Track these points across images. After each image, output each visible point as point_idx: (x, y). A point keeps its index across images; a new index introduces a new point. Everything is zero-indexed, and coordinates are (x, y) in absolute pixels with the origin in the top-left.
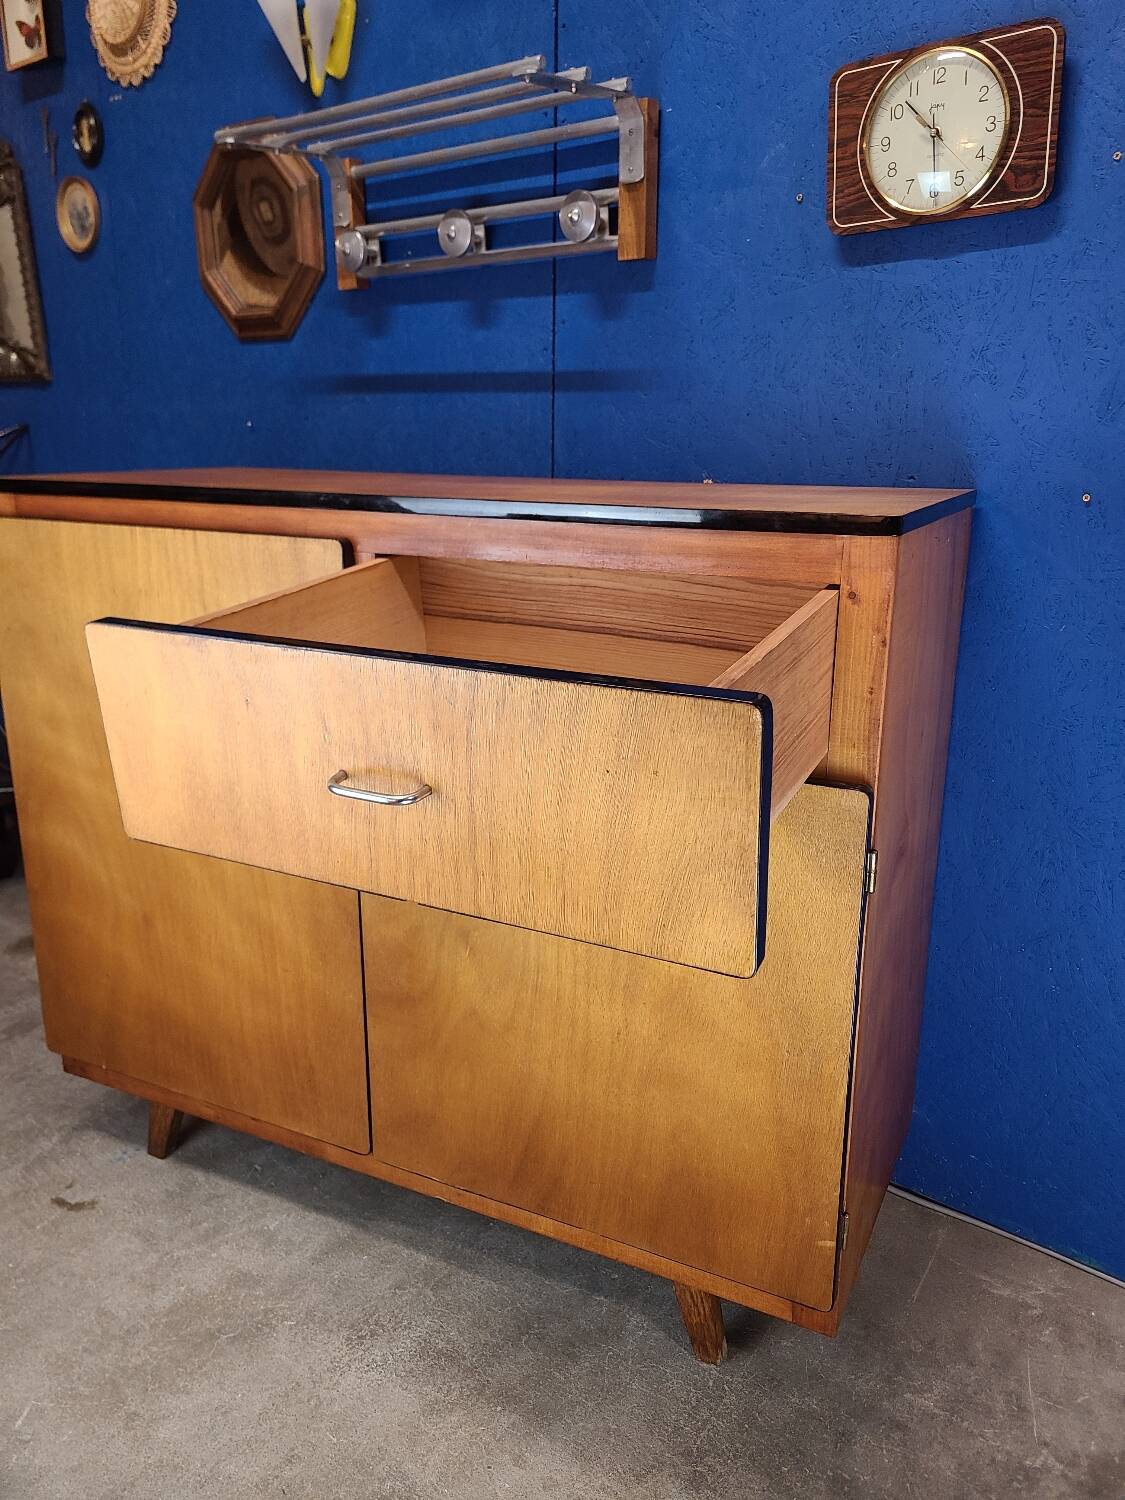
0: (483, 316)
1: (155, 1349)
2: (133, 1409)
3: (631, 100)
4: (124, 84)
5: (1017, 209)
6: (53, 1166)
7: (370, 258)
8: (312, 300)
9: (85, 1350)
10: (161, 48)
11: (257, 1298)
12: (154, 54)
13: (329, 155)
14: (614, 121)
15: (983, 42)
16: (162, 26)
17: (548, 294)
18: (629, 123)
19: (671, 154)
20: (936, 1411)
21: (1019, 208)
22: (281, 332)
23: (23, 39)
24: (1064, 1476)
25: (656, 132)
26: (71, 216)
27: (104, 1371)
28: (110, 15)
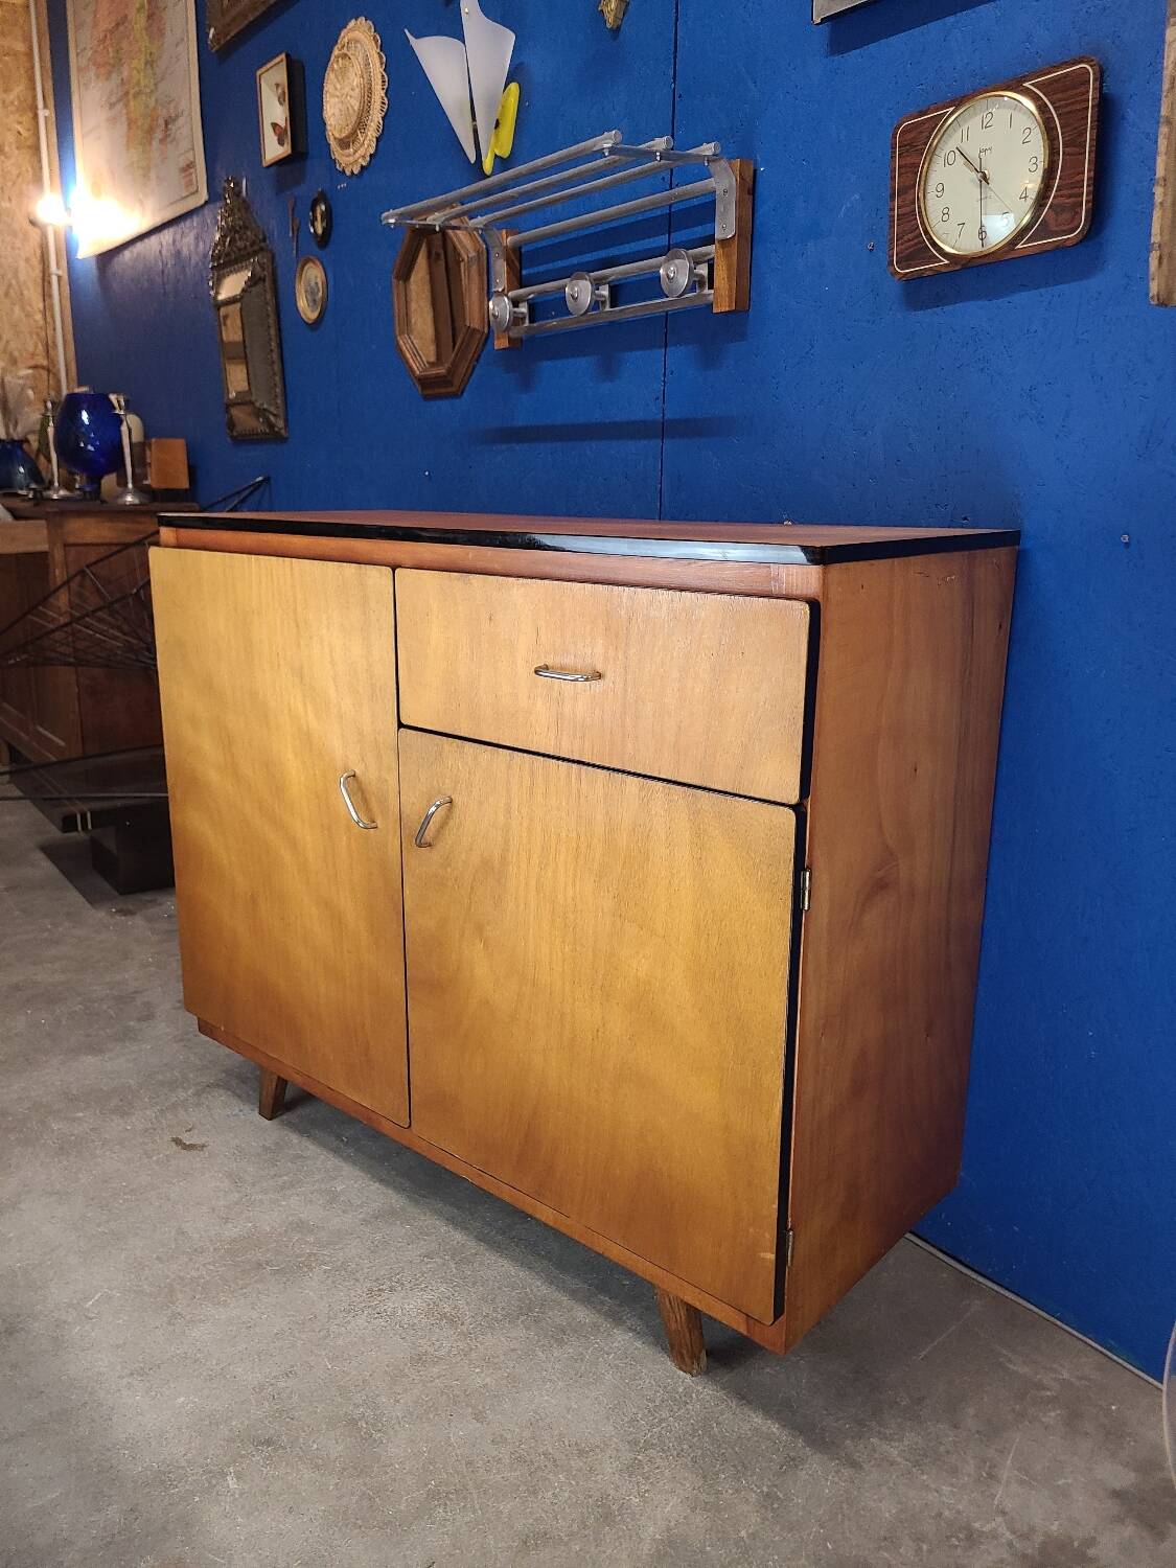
0: (608, 370)
1: (212, 1267)
2: (179, 1310)
3: (724, 163)
4: (348, 173)
5: (1057, 248)
6: (182, 1112)
7: (517, 320)
8: (477, 361)
9: (158, 1258)
10: (375, 140)
11: (306, 1243)
12: (369, 145)
13: (487, 227)
14: (711, 183)
15: (1026, 84)
16: (376, 120)
17: (660, 347)
18: (723, 182)
19: (763, 210)
20: (899, 1460)
21: (1060, 248)
22: (454, 389)
23: (276, 138)
24: (1010, 1545)
25: (750, 189)
26: (306, 291)
27: (168, 1277)
28: (337, 112)
